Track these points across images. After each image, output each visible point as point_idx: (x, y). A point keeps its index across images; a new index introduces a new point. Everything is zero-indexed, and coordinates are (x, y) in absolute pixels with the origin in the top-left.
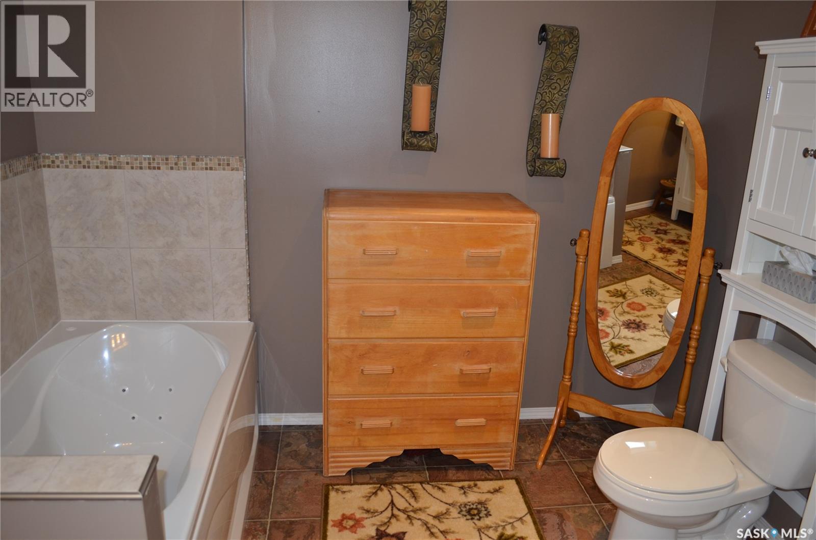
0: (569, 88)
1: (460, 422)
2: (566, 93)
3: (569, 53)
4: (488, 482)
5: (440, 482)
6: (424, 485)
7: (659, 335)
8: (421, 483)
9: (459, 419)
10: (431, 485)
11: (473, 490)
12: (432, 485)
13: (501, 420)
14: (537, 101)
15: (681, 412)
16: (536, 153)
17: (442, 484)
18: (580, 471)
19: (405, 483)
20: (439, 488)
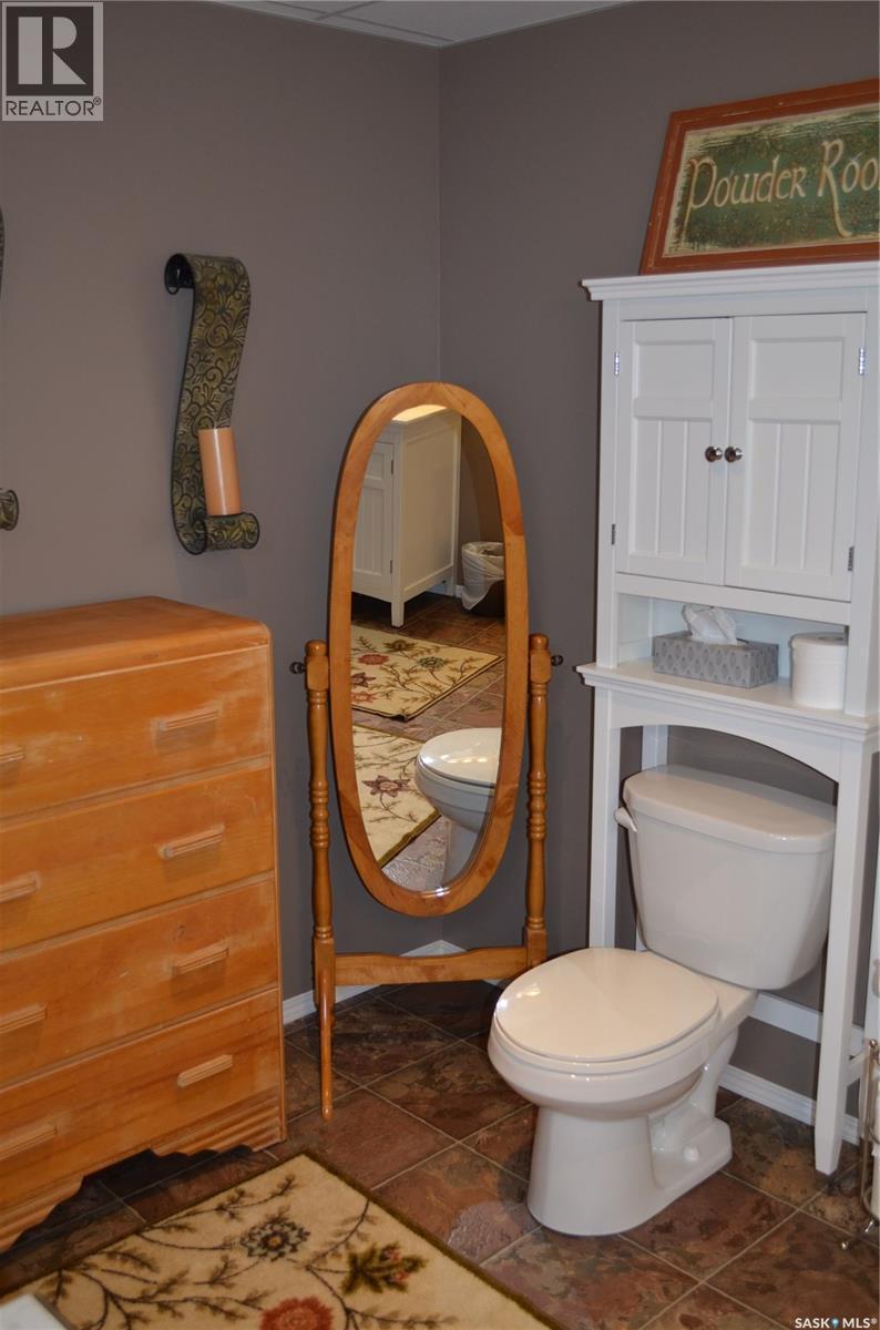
0: (237, 376)
1: (187, 1078)
2: (232, 387)
3: (236, 309)
4: (259, 1178)
5: (172, 1215)
6: (146, 1234)
7: (386, 818)
8: (138, 1232)
9: (181, 1071)
10: (159, 1228)
11: (245, 1204)
12: (162, 1228)
13: (257, 1046)
14: (184, 406)
15: (538, 929)
16: (190, 508)
17: (178, 1218)
18: (400, 1096)
19: (106, 1246)
20: (181, 1228)
